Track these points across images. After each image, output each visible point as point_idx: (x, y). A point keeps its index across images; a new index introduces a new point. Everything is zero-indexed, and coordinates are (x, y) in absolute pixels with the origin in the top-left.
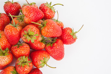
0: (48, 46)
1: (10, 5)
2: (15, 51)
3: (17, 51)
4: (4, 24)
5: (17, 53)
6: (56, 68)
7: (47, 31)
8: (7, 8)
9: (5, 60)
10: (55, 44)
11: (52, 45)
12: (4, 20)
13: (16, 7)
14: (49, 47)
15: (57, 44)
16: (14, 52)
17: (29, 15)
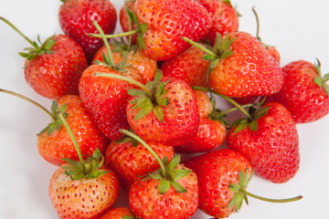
0: (238, 130)
1: (84, 5)
2: (125, 158)
3: (132, 157)
4: (70, 68)
5: (135, 165)
6: (300, 197)
7: (238, 72)
8: (75, 15)
9: (98, 193)
10: (269, 119)
11: (254, 126)
12: (69, 56)
13: (102, 8)
14: (244, 134)
15: (276, 119)
16: (122, 165)
17: (166, 23)
